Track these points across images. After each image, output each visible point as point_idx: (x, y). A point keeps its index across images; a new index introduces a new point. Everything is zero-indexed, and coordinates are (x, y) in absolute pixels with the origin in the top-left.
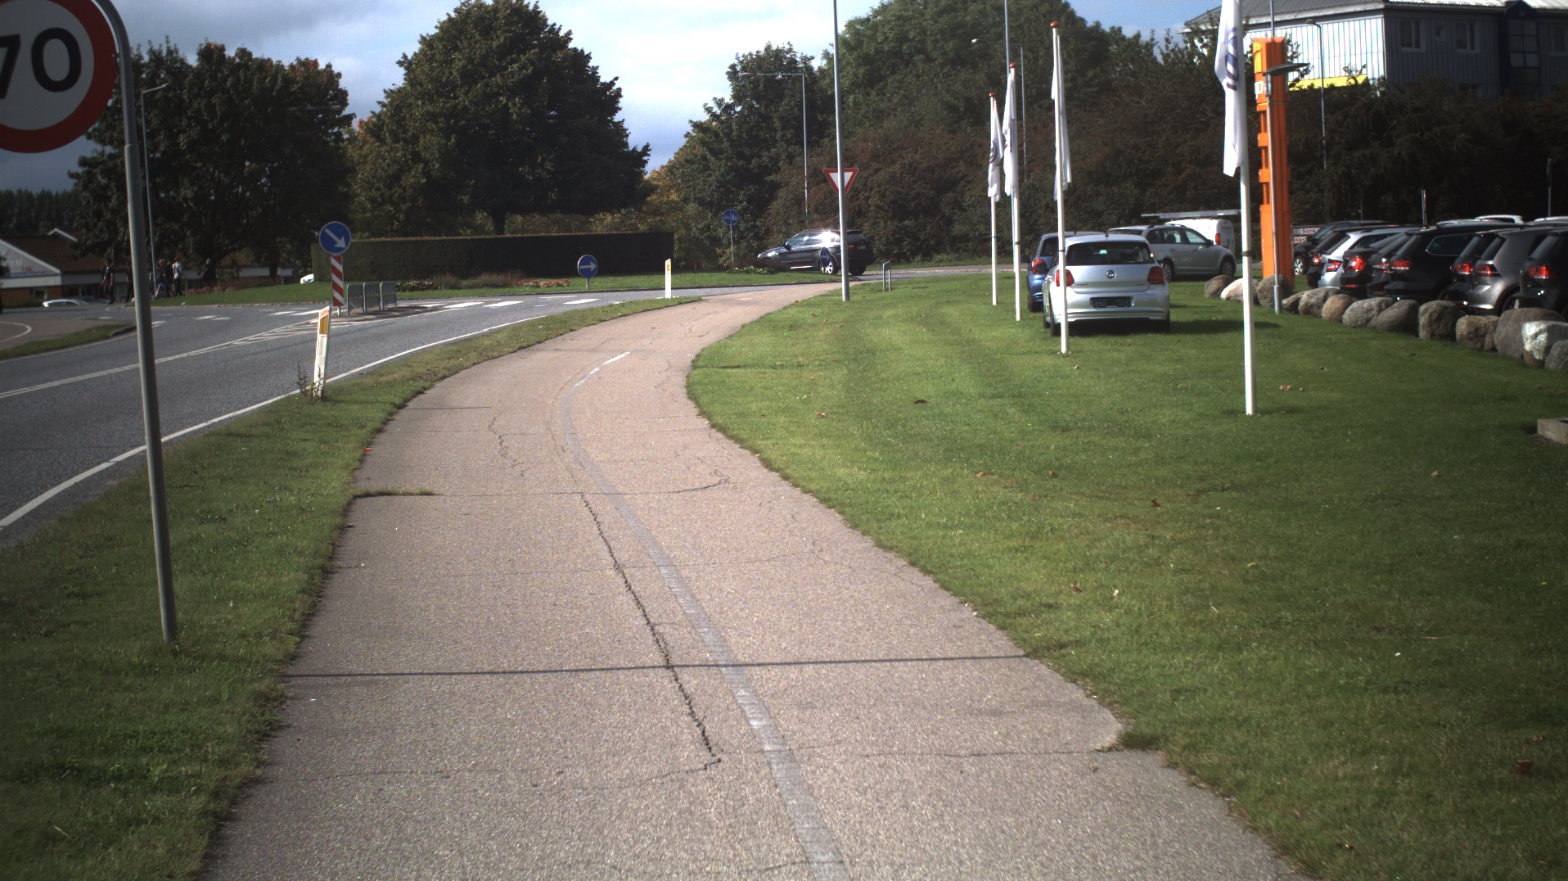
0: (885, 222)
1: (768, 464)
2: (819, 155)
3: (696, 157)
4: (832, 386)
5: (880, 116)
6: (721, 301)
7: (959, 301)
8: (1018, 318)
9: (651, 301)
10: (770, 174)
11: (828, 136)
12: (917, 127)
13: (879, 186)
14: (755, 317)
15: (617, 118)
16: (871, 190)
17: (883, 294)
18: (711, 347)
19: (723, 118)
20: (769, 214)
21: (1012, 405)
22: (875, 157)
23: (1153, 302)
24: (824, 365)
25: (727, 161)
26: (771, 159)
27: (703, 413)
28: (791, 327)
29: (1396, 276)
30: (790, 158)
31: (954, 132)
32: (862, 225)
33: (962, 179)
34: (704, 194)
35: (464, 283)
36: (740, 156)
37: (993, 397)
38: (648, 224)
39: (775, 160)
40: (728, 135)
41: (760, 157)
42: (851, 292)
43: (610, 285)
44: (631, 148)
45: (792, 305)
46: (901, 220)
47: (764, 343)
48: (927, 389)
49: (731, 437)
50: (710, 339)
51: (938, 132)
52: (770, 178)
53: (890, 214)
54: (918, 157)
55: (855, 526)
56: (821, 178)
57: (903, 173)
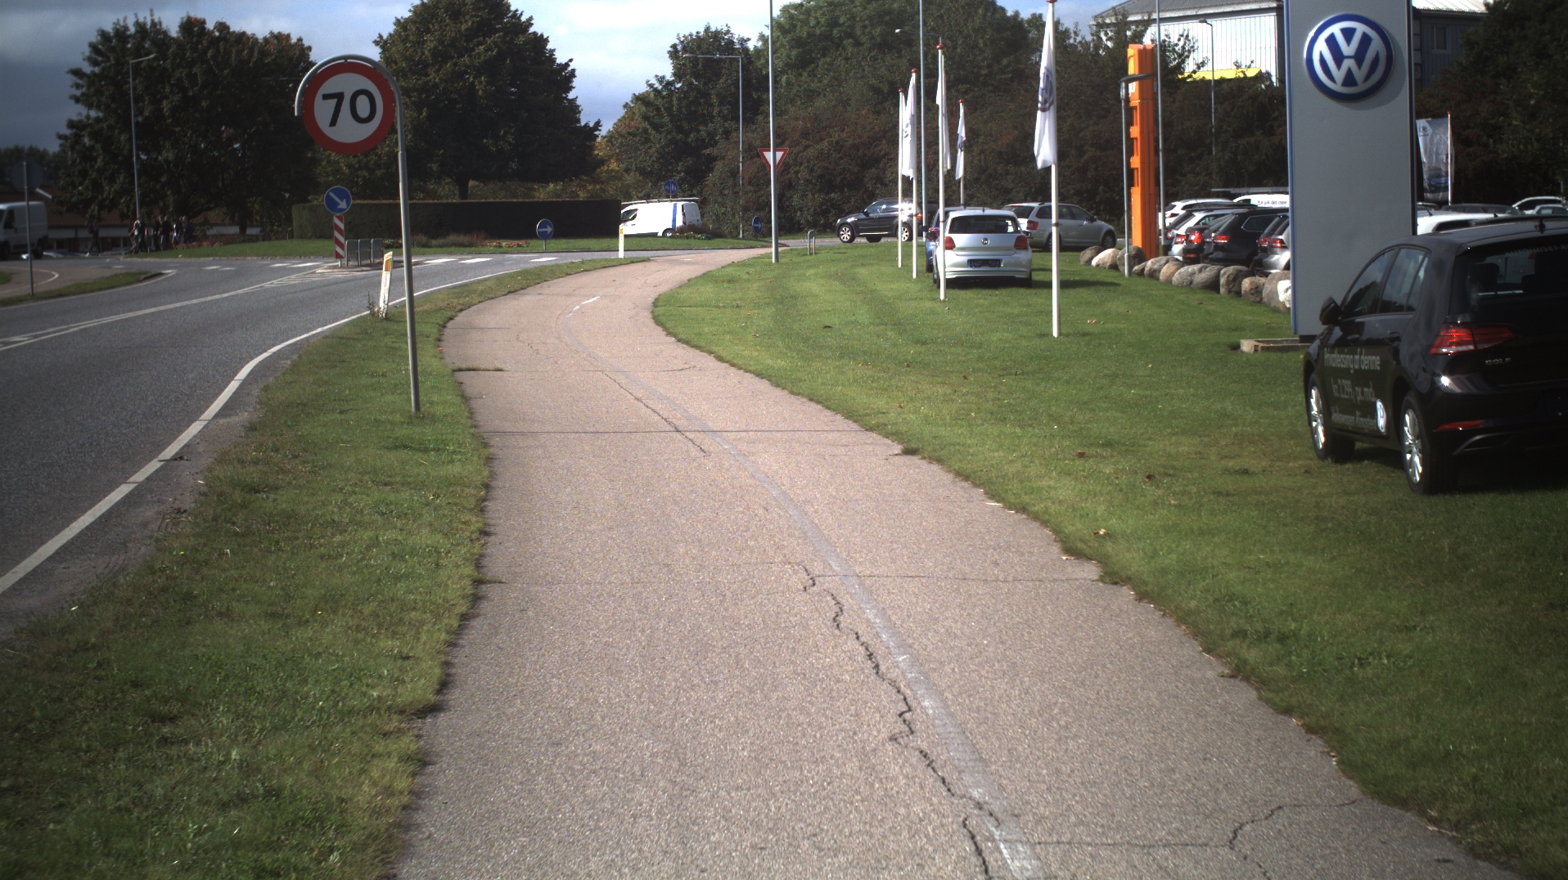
0: (813, 195)
1: (720, 359)
2: (753, 132)
3: (638, 130)
4: (763, 319)
5: (811, 95)
6: (667, 261)
7: (872, 264)
8: (914, 276)
9: (606, 260)
10: (706, 148)
11: (761, 113)
12: (844, 107)
13: (808, 162)
14: (699, 273)
15: (571, 95)
16: (801, 164)
17: (809, 257)
18: (665, 293)
19: (664, 93)
20: (706, 185)
21: (892, 330)
22: (805, 134)
23: (1019, 264)
24: (757, 306)
25: (667, 134)
26: (709, 134)
27: (669, 334)
28: (729, 281)
29: (1218, 247)
30: (727, 133)
31: (878, 113)
32: (791, 197)
33: (884, 156)
34: (645, 164)
35: (434, 242)
36: (680, 129)
37: (880, 324)
38: (588, 191)
39: (711, 135)
40: (669, 110)
41: (698, 131)
42: (780, 255)
43: (564, 246)
44: (583, 124)
45: (729, 265)
46: (828, 193)
47: (708, 291)
48: (835, 321)
49: (693, 346)
50: (664, 289)
51: (863, 112)
52: (707, 151)
53: (818, 188)
54: (844, 135)
55: (778, 386)
56: (755, 153)
57: (830, 150)
